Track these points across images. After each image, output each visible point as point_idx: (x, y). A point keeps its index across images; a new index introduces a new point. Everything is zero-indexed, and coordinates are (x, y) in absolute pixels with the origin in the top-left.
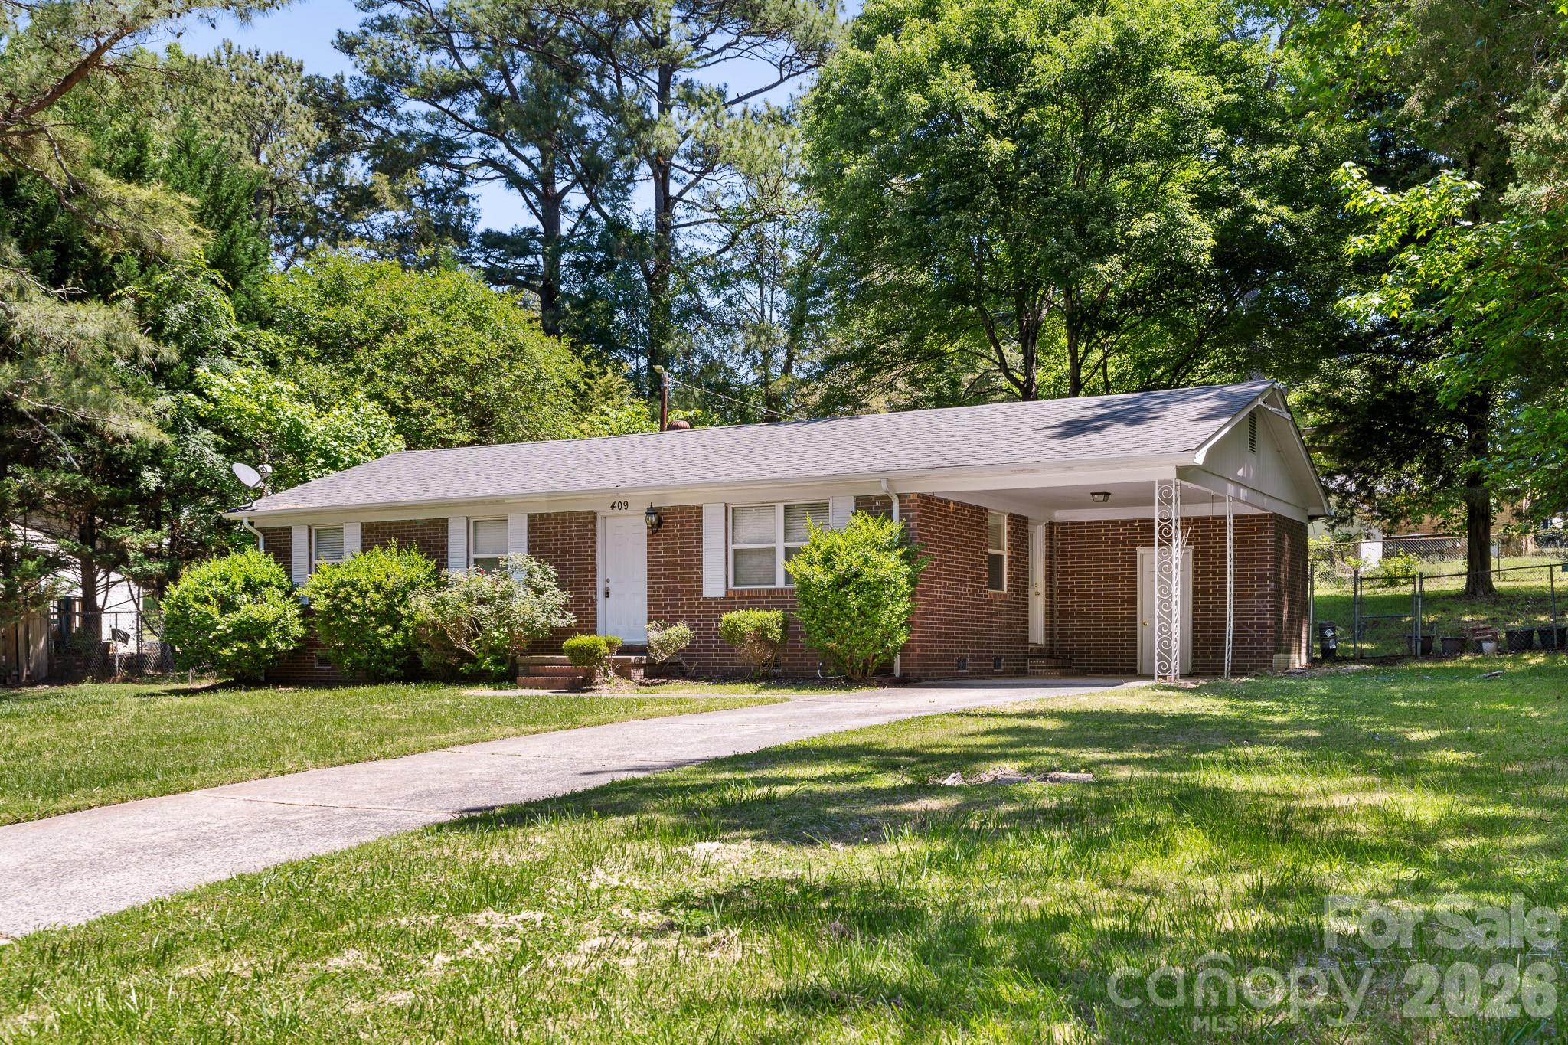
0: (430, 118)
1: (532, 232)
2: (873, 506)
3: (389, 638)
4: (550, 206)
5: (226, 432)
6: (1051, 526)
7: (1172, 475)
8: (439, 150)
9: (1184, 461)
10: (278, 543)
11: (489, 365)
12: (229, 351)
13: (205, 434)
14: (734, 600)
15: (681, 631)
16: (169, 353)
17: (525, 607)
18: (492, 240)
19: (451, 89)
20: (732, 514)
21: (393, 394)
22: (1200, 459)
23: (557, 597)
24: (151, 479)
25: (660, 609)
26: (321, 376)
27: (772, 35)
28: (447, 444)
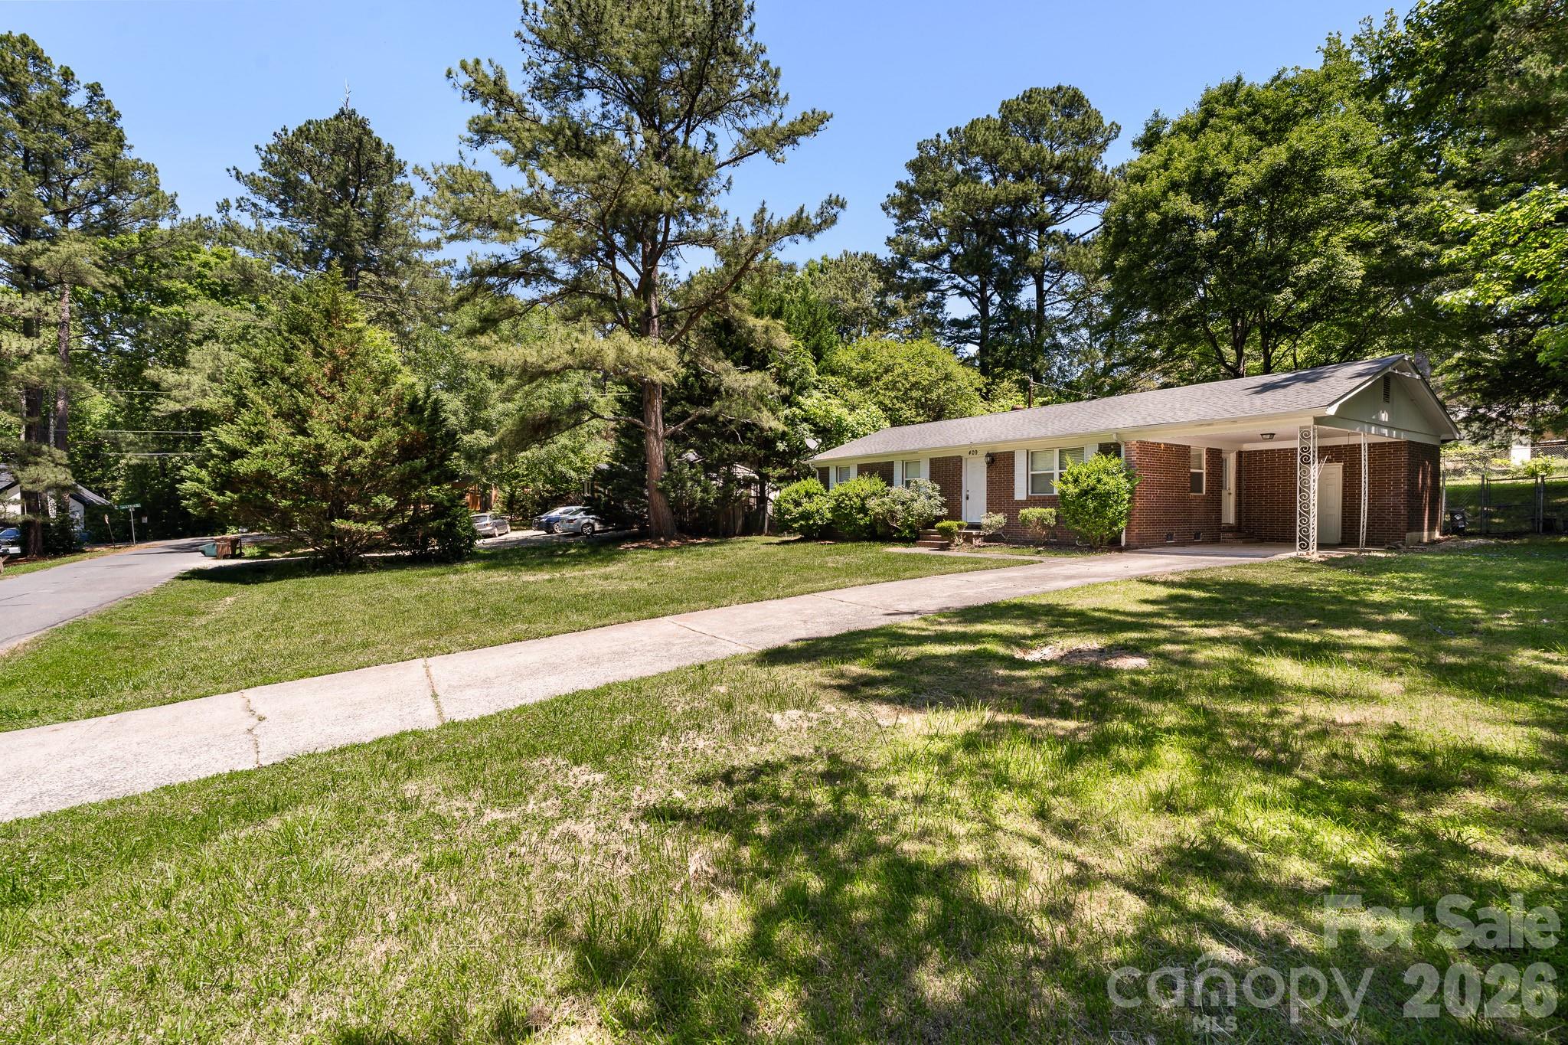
0: (927, 270)
1: (976, 317)
2: (1109, 449)
3: (862, 520)
4: (984, 303)
5: (815, 425)
6: (1240, 454)
7: (1311, 423)
8: (930, 284)
9: (1319, 413)
10: (824, 475)
11: (936, 383)
12: (816, 387)
13: (805, 425)
14: (1030, 502)
15: (999, 519)
16: (786, 391)
17: (921, 505)
18: (955, 322)
19: (936, 255)
20: (1031, 456)
21: (887, 402)
22: (1332, 411)
23: (939, 499)
24: (781, 446)
25: (993, 506)
26: (855, 395)
27: (1100, 200)
28: (913, 423)
